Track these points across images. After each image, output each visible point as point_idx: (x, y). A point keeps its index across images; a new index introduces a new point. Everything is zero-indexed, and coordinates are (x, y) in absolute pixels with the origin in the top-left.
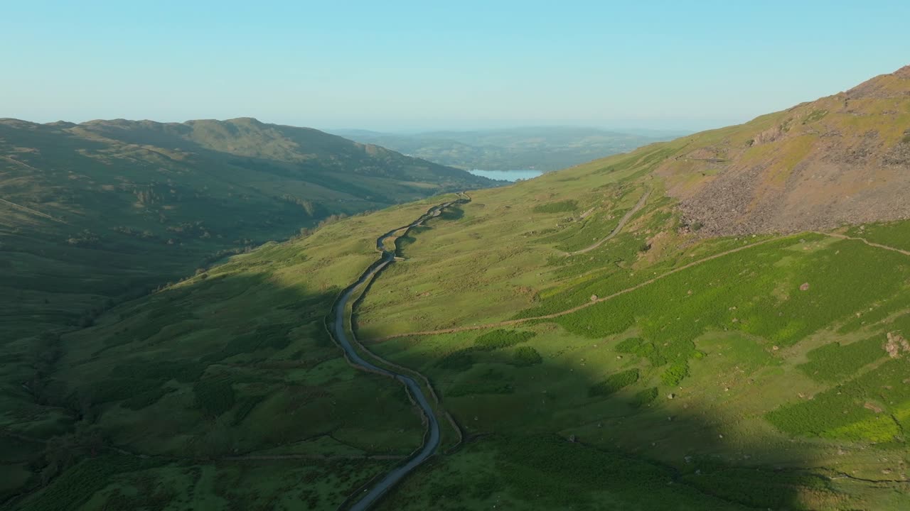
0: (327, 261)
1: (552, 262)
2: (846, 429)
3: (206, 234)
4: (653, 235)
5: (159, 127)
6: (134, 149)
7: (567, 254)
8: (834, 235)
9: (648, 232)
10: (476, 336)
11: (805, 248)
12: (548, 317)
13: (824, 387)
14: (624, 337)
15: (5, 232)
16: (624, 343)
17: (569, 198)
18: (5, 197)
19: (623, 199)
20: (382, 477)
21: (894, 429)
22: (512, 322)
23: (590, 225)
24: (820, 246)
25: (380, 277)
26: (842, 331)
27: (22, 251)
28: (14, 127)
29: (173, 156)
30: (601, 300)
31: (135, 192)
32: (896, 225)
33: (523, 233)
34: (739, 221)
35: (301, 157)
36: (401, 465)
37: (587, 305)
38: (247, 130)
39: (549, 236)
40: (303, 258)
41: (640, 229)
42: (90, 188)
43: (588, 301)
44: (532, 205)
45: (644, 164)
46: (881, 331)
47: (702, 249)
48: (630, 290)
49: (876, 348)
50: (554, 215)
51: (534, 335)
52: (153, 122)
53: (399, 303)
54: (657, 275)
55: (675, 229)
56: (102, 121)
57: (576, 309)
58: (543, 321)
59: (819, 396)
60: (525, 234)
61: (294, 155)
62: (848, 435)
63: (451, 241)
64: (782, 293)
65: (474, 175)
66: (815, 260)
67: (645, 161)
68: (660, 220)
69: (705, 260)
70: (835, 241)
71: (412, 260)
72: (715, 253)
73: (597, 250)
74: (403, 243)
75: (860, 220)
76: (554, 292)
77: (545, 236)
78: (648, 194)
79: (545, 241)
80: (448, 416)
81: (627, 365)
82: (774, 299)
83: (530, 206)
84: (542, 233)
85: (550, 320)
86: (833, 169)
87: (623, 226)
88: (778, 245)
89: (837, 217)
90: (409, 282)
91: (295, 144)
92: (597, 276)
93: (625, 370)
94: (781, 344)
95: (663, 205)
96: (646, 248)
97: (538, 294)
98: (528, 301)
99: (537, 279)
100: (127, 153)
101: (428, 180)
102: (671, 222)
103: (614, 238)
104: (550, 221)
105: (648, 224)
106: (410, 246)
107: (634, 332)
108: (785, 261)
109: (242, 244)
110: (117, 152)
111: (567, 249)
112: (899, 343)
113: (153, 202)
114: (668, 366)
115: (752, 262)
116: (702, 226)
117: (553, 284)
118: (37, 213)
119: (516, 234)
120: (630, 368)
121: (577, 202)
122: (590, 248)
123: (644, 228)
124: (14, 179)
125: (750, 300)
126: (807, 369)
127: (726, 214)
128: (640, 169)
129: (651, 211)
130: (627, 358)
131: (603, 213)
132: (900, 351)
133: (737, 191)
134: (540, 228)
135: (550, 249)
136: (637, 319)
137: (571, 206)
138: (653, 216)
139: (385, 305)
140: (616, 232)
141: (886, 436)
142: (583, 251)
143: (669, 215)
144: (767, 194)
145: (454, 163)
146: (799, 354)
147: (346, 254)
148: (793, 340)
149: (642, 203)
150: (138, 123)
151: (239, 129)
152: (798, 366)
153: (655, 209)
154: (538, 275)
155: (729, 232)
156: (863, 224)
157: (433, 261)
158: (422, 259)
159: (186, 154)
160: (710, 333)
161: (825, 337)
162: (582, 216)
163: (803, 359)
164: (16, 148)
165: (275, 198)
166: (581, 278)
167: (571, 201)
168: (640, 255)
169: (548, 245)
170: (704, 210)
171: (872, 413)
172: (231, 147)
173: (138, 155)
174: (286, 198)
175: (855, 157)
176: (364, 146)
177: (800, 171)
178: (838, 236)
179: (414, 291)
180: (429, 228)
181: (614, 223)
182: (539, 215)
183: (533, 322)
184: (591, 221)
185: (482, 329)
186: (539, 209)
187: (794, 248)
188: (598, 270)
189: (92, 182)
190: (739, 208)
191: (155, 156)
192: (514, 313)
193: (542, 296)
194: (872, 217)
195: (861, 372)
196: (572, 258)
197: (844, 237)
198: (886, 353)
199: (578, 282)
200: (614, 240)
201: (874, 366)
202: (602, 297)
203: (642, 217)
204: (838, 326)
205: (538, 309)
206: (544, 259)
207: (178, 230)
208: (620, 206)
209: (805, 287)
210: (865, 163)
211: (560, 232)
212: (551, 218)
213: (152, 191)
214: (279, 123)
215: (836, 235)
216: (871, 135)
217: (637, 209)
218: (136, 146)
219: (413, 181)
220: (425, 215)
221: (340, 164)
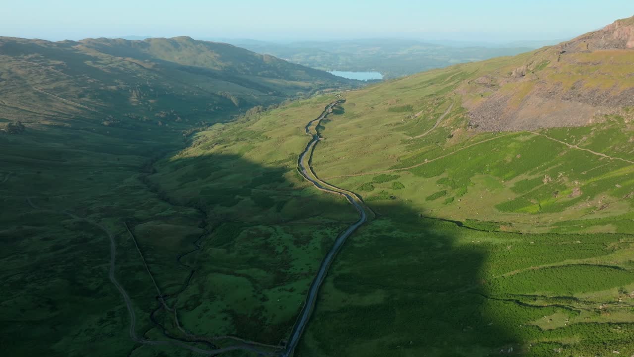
0: (281, 140)
1: (404, 142)
2: (523, 209)
3: (179, 118)
4: (454, 129)
5: (128, 43)
6: (120, 61)
7: (411, 138)
8: (535, 133)
9: (452, 127)
10: (372, 177)
11: (521, 139)
12: (405, 169)
13: (518, 196)
14: (440, 177)
15: (67, 117)
16: (440, 180)
17: (408, 103)
18: (57, 95)
19: (439, 107)
20: (349, 227)
21: (538, 208)
22: (389, 171)
23: (421, 121)
24: (528, 138)
25: (316, 149)
26: (530, 175)
27: (83, 130)
28: (42, 45)
29: (146, 66)
30: (429, 161)
31: (130, 91)
32: (561, 129)
33: (385, 124)
34: (495, 124)
35: (223, 64)
36: (354, 224)
37: (423, 163)
38: (186, 45)
39: (399, 127)
40: (267, 138)
41: (448, 126)
42: (102, 88)
43: (424, 161)
44: (387, 107)
45: (451, 82)
46: (544, 174)
47: (476, 138)
48: (444, 156)
49: (540, 180)
50: (400, 114)
51: (400, 176)
52: (125, 40)
53: (330, 162)
54: (456, 150)
55: (465, 127)
56: (92, 39)
57: (418, 165)
58: (403, 170)
59: (516, 199)
60: (386, 125)
61: (218, 63)
62: (522, 211)
63: (345, 129)
64: (509, 159)
65: (334, 76)
66: (524, 144)
67: (452, 79)
68: (458, 121)
69: (478, 143)
70: (535, 136)
71: (328, 140)
72: (482, 140)
73: (426, 136)
74: (320, 129)
75: (548, 126)
76: (407, 158)
77: (396, 127)
78: (453, 105)
79: (398, 130)
80: (368, 208)
81: (441, 189)
82: (505, 161)
83: (386, 108)
84: (395, 125)
85: (406, 170)
86: (540, 100)
87: (439, 123)
88: (510, 137)
89: (538, 124)
90: (332, 151)
91: (218, 55)
92: (428, 150)
93: (441, 191)
94: (505, 180)
95: (460, 113)
96: (451, 137)
97: (399, 158)
98: (395, 161)
99: (397, 151)
100: (118, 64)
101: (306, 80)
102: (463, 123)
103: (434, 130)
104: (399, 118)
105: (452, 123)
106: (324, 131)
107: (444, 175)
108: (512, 145)
109: (202, 126)
110: (111, 63)
111: (411, 135)
112: (548, 179)
113: (142, 97)
114: (459, 189)
115: (498, 145)
116: (478, 126)
117: (405, 153)
118: (79, 105)
119: (381, 125)
120: (442, 190)
121: (412, 107)
122: (423, 135)
123: (450, 125)
124: (58, 83)
125: (495, 162)
126: (514, 190)
127: (490, 120)
128: (448, 85)
129: (454, 116)
130: (442, 186)
131: (428, 115)
132: (548, 182)
133: (496, 109)
134: (394, 121)
135: (401, 134)
136: (446, 170)
137: (409, 108)
138: (455, 118)
139: (323, 163)
140: (436, 126)
141: (535, 211)
142: (419, 136)
143: (462, 119)
144: (509, 111)
145: (320, 65)
146: (512, 184)
147: (290, 135)
148: (510, 178)
149: (449, 110)
150: (114, 40)
151: (180, 44)
152: (511, 188)
153: (456, 114)
154: (397, 149)
155: (490, 129)
156: (548, 128)
157: (340, 140)
158: (333, 139)
159: (153, 64)
160: (477, 176)
161: (523, 177)
162: (416, 115)
163: (513, 186)
164: (51, 61)
165: (213, 94)
166: (420, 151)
167: (410, 105)
168: (448, 140)
169: (400, 132)
170: (480, 117)
171: (533, 204)
172: (176, 58)
173: (124, 65)
174: (220, 94)
175: (550, 95)
176: (262, 56)
177: (525, 100)
178: (536, 134)
179: (336, 156)
180: (330, 120)
181: (435, 121)
182: (391, 114)
183: (398, 171)
184: (421, 118)
185: (375, 174)
186: (391, 110)
187: (517, 138)
188: (427, 147)
189: (102, 84)
190: (496, 117)
191: (134, 65)
192: (388, 167)
193: (401, 159)
194: (552, 125)
195: (533, 189)
196: (414, 140)
197: (538, 134)
198: (543, 183)
199: (419, 153)
200: (435, 131)
201: (538, 187)
202: (430, 160)
203: (449, 119)
204: (529, 172)
205: (400, 165)
206: (399, 140)
207: (162, 116)
208: (438, 112)
209: (518, 156)
210: (554, 98)
211: (405, 124)
212: (398, 115)
213: (140, 89)
214: (205, 40)
215: (536, 133)
216: (558, 84)
217: (446, 114)
218: (120, 58)
219: (296, 80)
220: (324, 112)
221: (248, 69)
